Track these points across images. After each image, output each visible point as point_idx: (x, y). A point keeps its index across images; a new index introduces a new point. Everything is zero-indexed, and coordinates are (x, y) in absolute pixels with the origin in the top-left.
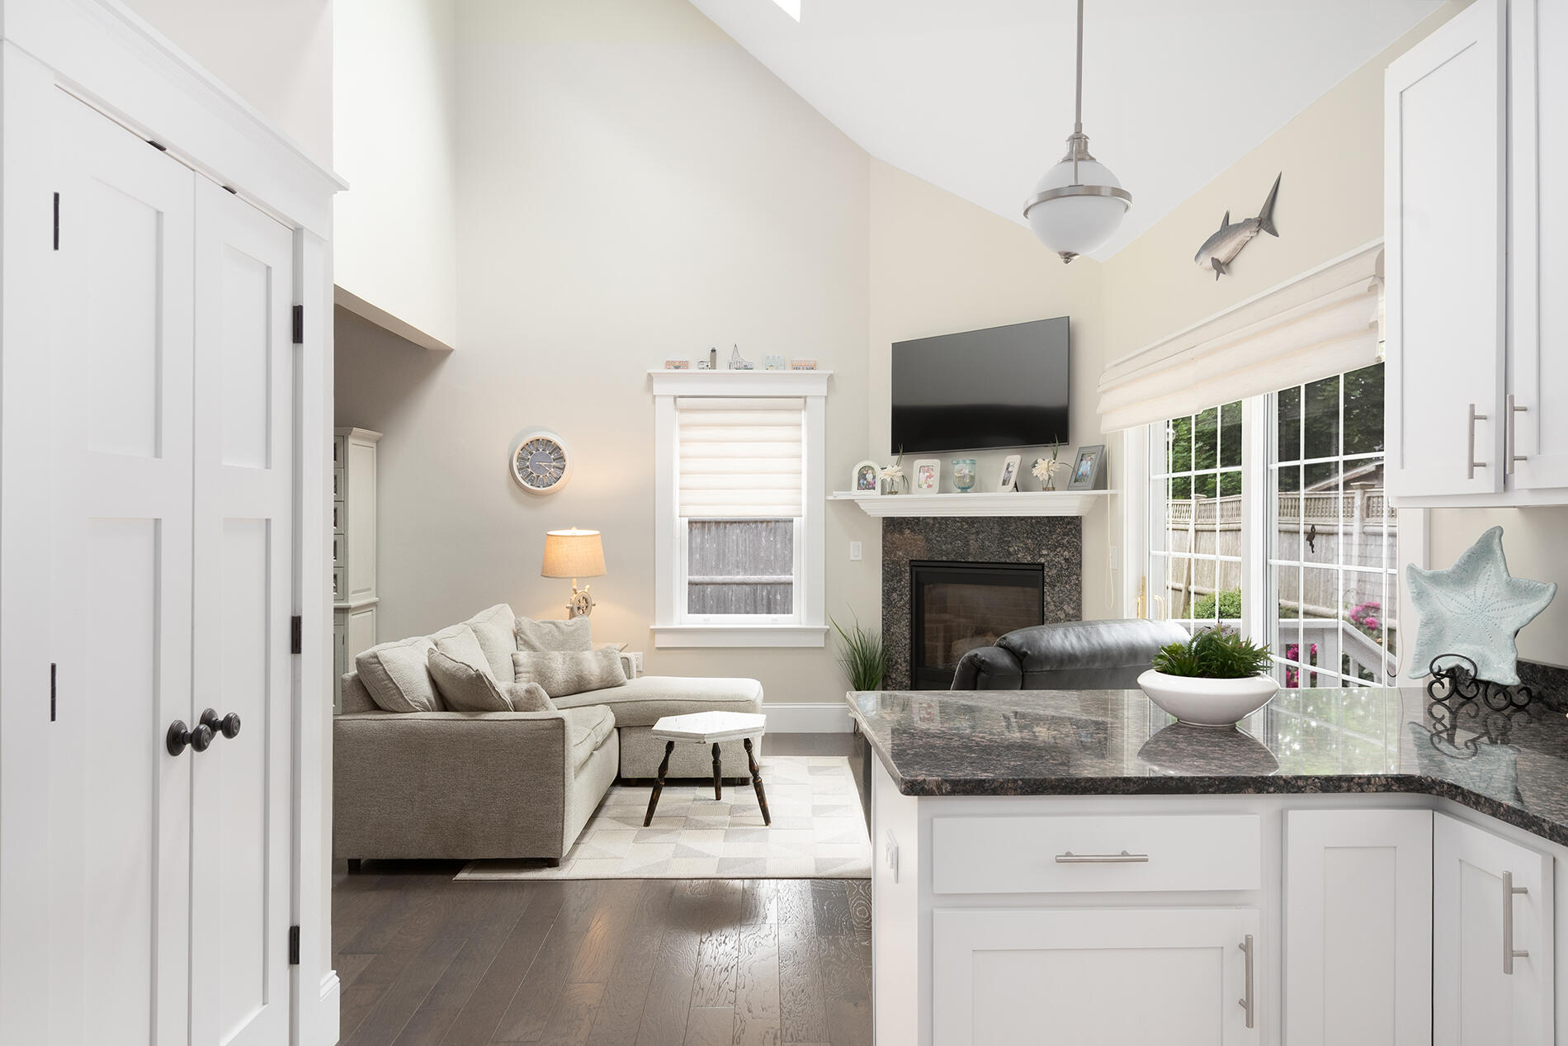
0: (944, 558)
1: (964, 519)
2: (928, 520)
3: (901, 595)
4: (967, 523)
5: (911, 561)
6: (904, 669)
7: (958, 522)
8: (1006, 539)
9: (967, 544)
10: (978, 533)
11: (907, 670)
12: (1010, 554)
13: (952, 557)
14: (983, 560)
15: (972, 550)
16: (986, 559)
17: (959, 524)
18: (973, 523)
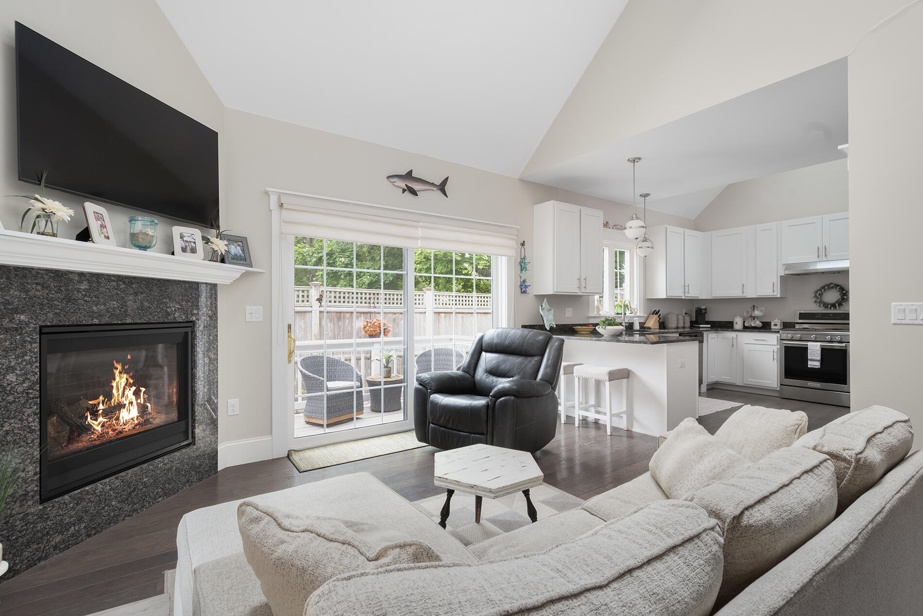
0: (96, 321)
1: (120, 278)
2: (71, 276)
3: (25, 374)
4: (124, 283)
5: (41, 327)
6: (31, 473)
7: (113, 281)
8: (164, 300)
9: (124, 304)
10: (136, 294)
11: (35, 474)
12: (168, 314)
13: (106, 320)
14: (143, 321)
15: (130, 311)
16: (145, 319)
17: (114, 283)
18: (131, 283)
